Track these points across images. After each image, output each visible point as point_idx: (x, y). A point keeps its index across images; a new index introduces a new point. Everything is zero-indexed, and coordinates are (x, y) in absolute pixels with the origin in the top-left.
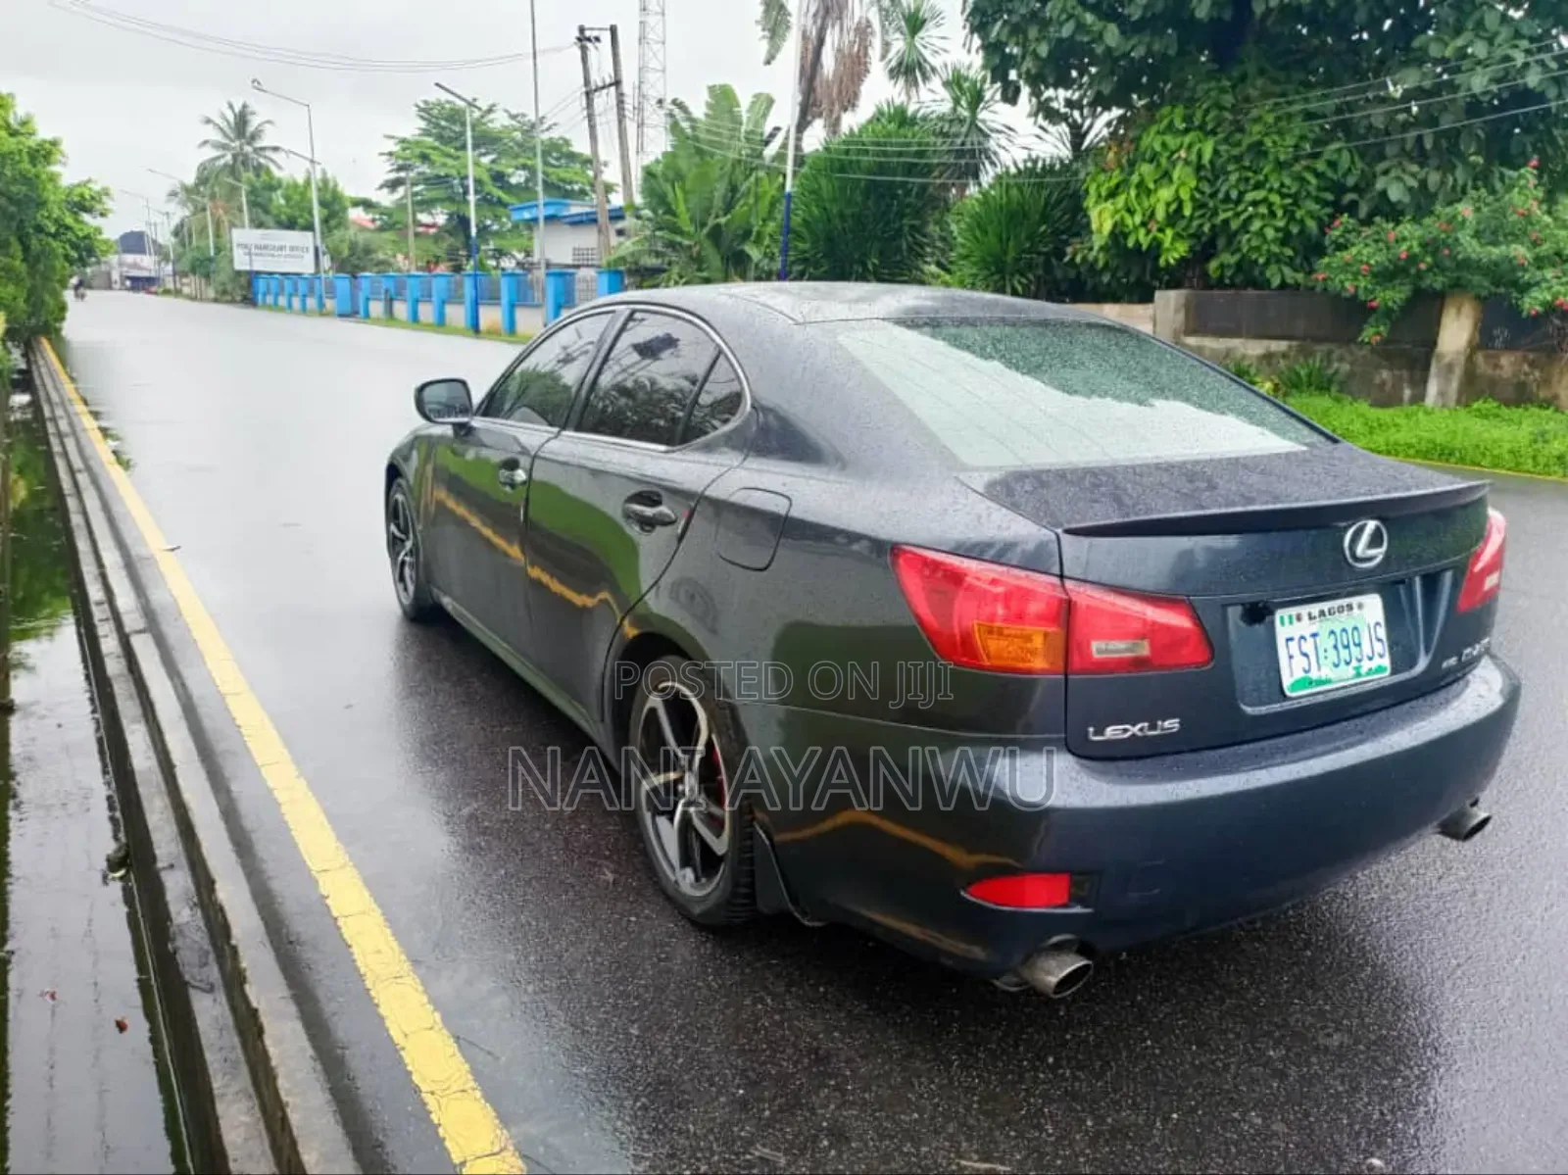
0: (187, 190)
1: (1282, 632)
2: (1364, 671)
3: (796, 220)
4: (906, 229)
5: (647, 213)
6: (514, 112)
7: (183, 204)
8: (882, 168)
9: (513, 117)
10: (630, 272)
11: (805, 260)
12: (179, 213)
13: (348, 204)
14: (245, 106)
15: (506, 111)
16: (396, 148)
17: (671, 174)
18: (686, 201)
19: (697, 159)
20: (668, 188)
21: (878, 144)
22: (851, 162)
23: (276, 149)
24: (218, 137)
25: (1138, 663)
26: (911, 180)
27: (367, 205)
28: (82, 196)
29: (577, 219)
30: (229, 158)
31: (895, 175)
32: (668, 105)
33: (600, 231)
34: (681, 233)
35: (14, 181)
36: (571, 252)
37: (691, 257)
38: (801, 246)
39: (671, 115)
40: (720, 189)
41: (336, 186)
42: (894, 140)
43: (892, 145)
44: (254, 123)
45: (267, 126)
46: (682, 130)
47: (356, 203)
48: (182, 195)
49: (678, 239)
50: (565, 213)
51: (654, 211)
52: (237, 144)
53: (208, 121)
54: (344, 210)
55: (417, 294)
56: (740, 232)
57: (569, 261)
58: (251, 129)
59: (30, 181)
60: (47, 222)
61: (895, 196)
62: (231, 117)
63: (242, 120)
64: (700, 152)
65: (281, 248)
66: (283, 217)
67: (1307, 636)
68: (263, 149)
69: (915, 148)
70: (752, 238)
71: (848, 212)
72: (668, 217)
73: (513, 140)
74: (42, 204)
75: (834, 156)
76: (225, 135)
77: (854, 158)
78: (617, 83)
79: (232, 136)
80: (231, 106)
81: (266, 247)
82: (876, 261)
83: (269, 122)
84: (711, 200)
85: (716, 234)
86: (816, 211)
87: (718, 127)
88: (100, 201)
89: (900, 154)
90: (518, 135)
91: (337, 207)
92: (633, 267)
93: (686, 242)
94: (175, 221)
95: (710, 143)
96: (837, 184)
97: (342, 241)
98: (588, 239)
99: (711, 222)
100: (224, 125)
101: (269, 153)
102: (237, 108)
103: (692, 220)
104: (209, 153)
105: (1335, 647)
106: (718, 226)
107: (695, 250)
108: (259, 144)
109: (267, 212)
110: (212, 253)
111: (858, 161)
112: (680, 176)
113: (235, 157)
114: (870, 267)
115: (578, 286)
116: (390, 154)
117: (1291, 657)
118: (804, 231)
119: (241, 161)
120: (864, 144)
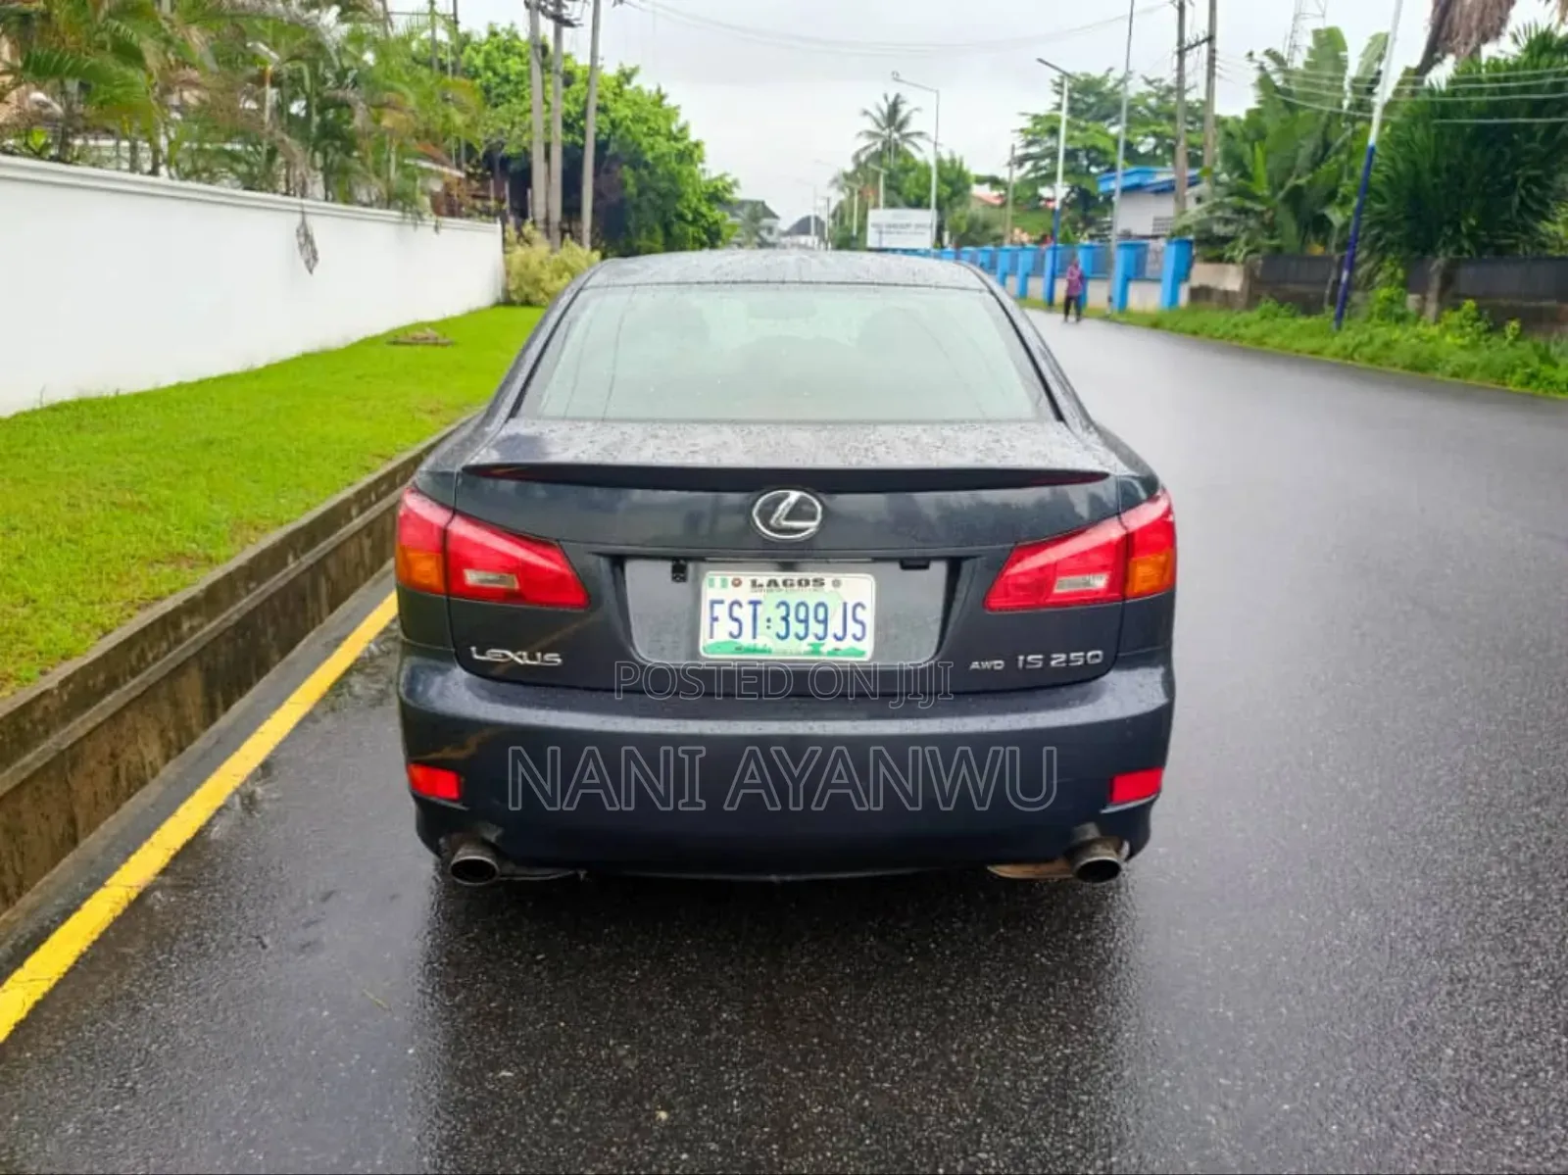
0: (847, 176)
1: (709, 593)
2: (824, 649)
3: (1376, 177)
4: (1520, 181)
5: (1224, 177)
6: (1151, 78)
7: (841, 189)
8: (1496, 109)
9: (1149, 83)
10: (1200, 242)
11: (1382, 222)
12: (838, 197)
13: (972, 180)
14: (898, 96)
15: (1143, 77)
16: (1028, 125)
17: (1251, 135)
18: (1266, 161)
19: (1286, 114)
20: (1247, 148)
21: (1497, 80)
22: (1459, 104)
23: (920, 134)
24: (873, 128)
25: (508, 595)
26: (1537, 120)
27: (994, 182)
28: (716, 187)
29: (1160, 187)
30: (879, 145)
31: (1515, 115)
32: (1259, 56)
33: (1177, 199)
34: (1254, 197)
35: (663, 178)
36: (1151, 222)
37: (1263, 224)
38: (1378, 206)
39: (1262, 68)
40: (1308, 147)
41: (961, 164)
42: (1521, 73)
43: (1517, 79)
44: (904, 110)
45: (915, 114)
46: (1272, 83)
47: (981, 181)
48: (842, 181)
49: (1249, 204)
50: (1150, 181)
51: (1230, 175)
52: (886, 132)
53: (866, 113)
54: (968, 187)
55: (1029, 267)
56: (1325, 193)
57: (1149, 232)
58: (901, 116)
59: (673, 178)
60: (686, 211)
61: (1511, 143)
62: (885, 109)
63: (894, 109)
64: (1290, 107)
65: (908, 225)
66: (912, 198)
67: (744, 602)
68: (909, 135)
69: (1550, 80)
70: (1338, 200)
71: (1443, 163)
72: (1241, 181)
73: (1148, 107)
74: (679, 196)
75: (1437, 99)
76: (879, 125)
77: (1461, 99)
78: (1210, 39)
79: (884, 125)
80: (886, 98)
81: (895, 226)
82: (1473, 222)
83: (917, 109)
84: (1294, 159)
85: (1295, 197)
86: (1401, 166)
87: (1318, 77)
88: (731, 192)
89: (1526, 89)
90: (1152, 101)
91: (961, 185)
92: (1204, 236)
93: (1259, 207)
94: (833, 205)
95: (1307, 97)
96: (1433, 131)
97: (961, 218)
98: (1166, 208)
99: (1291, 183)
100: (877, 115)
101: (915, 139)
102: (891, 99)
103: (1271, 182)
104: (864, 142)
105: (785, 619)
106: (1297, 189)
107: (1267, 217)
108: (906, 131)
109: (899, 193)
110: (855, 233)
111: (1469, 103)
112: (1261, 135)
113: (884, 144)
114: (1464, 229)
115: (1150, 257)
116: (1022, 130)
117: (715, 619)
118: (1383, 190)
119: (891, 148)
120: (1479, 81)
